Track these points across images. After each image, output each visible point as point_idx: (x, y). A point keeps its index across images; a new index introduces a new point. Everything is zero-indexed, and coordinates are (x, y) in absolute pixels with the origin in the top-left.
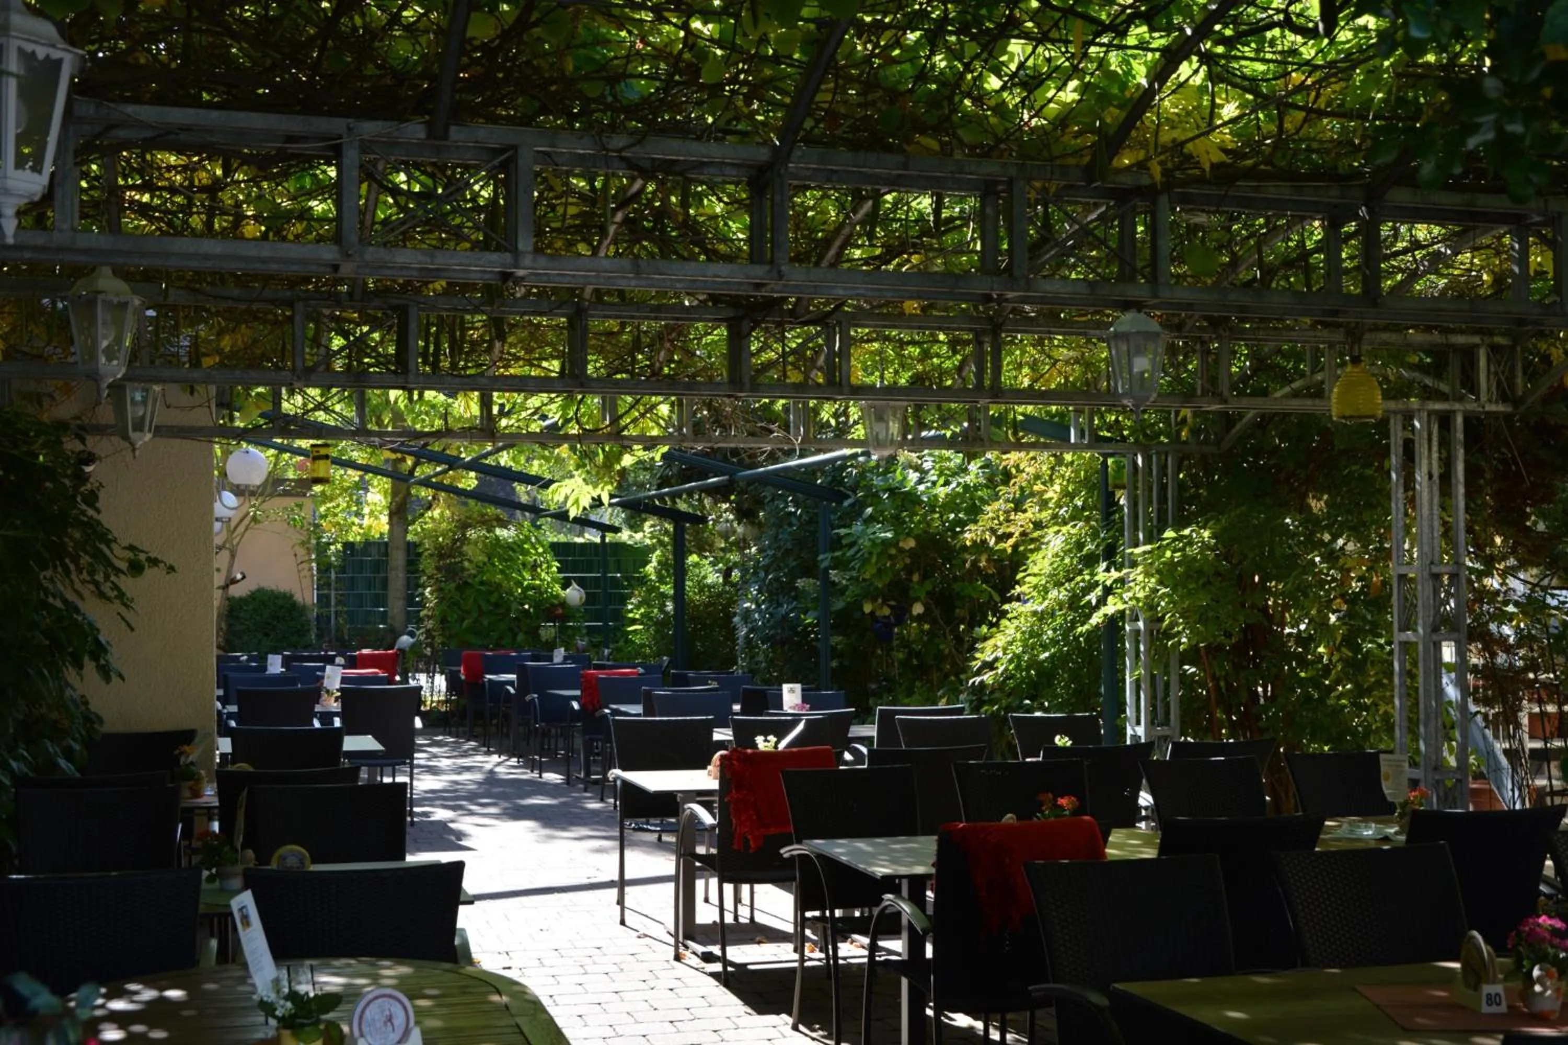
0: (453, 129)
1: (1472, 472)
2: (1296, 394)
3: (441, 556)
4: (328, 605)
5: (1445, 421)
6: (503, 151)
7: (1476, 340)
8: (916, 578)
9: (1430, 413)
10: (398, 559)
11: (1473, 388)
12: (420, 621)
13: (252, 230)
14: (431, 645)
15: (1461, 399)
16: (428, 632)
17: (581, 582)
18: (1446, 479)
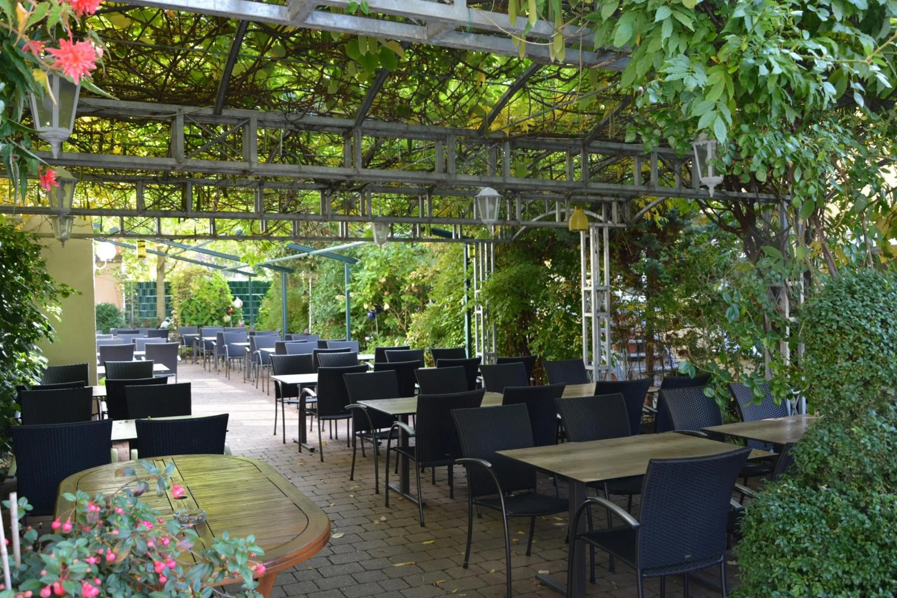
0: (223, 110)
1: (611, 251)
2: (540, 220)
3: (180, 288)
4: (130, 309)
5: (601, 231)
6: (244, 119)
7: (613, 199)
8: (386, 293)
9: (596, 227)
10: (161, 289)
11: (611, 219)
12: (171, 315)
13: (117, 150)
14: (177, 326)
15: (606, 222)
16: (175, 320)
17: (241, 298)
18: (601, 253)
